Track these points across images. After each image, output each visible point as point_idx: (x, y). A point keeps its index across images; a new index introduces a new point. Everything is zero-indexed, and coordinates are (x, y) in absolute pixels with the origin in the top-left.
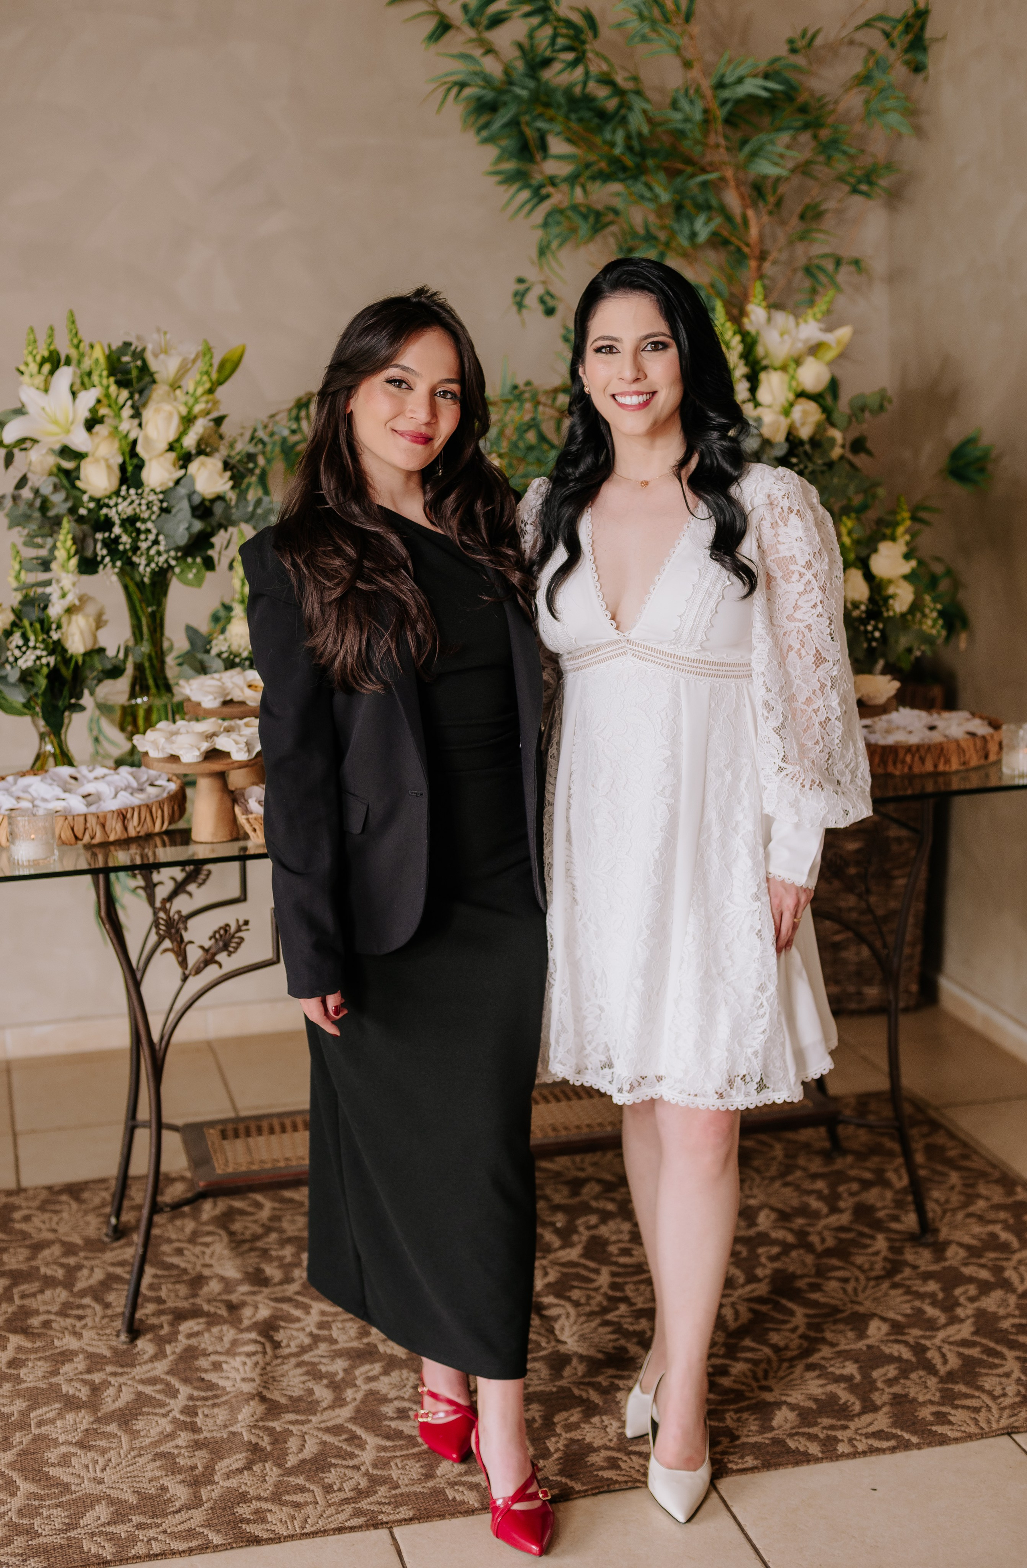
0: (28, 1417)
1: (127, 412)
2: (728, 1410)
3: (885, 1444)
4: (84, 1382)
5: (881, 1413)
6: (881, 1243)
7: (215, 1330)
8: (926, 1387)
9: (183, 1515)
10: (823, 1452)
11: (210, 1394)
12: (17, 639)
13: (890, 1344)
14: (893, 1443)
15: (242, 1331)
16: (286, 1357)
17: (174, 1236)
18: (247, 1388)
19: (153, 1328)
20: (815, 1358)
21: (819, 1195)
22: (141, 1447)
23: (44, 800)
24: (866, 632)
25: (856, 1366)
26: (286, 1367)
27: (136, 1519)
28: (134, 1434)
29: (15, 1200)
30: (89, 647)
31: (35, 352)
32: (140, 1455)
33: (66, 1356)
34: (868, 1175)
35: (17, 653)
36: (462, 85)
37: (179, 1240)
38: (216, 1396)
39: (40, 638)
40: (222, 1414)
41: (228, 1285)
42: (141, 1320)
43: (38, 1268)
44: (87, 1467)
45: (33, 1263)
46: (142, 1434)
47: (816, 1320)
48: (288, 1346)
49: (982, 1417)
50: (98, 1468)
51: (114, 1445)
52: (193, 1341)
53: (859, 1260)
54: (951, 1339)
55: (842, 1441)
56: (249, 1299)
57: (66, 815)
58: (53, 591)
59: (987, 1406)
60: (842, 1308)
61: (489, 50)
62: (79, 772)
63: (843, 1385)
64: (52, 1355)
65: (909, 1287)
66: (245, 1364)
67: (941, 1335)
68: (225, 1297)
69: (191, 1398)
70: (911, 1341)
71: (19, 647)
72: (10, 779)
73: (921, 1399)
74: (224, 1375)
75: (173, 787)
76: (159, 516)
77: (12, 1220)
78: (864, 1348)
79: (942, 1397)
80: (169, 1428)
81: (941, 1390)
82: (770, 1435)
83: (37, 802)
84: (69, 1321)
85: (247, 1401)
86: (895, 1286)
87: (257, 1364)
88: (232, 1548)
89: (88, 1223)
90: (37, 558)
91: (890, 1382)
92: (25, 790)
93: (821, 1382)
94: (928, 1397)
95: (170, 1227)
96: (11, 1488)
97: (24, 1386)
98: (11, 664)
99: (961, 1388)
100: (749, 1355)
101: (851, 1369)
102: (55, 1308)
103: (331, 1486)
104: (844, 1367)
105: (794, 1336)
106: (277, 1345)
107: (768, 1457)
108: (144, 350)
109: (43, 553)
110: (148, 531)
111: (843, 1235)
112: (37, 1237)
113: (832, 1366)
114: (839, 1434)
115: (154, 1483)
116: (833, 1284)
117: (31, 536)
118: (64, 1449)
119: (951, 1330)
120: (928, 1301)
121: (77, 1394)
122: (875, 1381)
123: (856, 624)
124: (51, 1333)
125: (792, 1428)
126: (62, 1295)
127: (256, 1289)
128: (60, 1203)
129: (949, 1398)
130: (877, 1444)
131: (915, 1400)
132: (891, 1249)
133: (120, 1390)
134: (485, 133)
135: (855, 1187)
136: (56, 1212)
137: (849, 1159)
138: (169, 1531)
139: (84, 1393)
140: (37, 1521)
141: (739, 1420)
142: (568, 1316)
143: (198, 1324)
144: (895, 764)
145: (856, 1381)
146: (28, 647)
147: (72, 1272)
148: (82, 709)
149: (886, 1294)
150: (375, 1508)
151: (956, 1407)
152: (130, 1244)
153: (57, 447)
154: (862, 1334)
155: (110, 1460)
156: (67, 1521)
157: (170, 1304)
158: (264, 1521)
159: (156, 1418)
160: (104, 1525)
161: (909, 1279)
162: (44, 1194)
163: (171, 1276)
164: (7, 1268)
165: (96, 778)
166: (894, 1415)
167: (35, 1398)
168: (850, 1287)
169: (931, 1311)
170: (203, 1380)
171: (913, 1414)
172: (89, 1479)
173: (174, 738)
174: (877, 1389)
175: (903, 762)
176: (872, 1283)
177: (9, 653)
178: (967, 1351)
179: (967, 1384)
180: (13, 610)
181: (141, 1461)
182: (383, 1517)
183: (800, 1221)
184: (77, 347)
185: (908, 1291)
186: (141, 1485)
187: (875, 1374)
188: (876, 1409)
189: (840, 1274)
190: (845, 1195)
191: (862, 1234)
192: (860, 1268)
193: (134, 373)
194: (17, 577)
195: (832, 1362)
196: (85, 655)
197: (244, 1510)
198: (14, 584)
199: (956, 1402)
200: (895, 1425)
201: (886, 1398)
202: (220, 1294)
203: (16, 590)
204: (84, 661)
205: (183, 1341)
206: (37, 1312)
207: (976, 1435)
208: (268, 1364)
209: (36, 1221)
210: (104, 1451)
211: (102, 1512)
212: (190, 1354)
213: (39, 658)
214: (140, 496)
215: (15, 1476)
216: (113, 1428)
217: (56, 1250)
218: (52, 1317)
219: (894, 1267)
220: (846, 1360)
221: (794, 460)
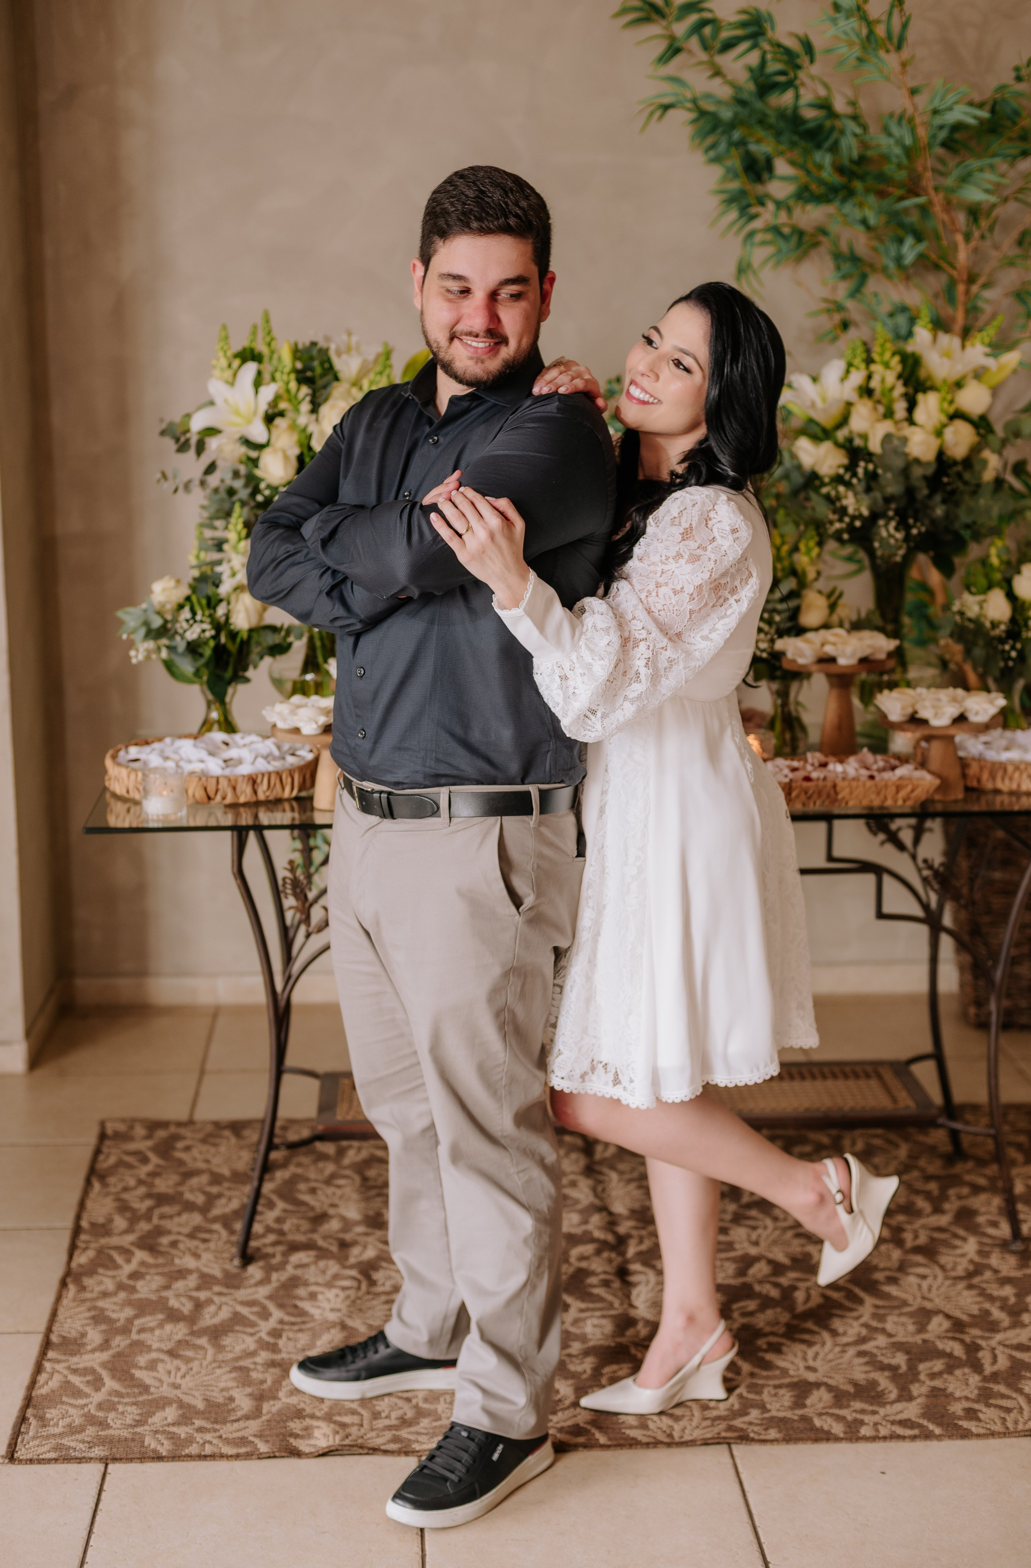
0: (132, 1324)
1: (305, 407)
2: (769, 1385)
3: (908, 1432)
4: (191, 1298)
5: (914, 1403)
6: (971, 1246)
7: (322, 1264)
8: (967, 1384)
9: (242, 1424)
10: (845, 1433)
11: (299, 1320)
12: (186, 614)
13: (946, 1341)
14: (916, 1432)
15: (345, 1267)
16: (378, 1295)
17: (312, 1175)
18: (332, 1317)
19: (267, 1256)
20: (867, 1347)
21: (928, 1195)
22: (223, 1361)
23: (190, 761)
24: (1003, 651)
25: (906, 1357)
26: (374, 1302)
27: (198, 1423)
28: (220, 1348)
29: (182, 1131)
30: (254, 622)
31: (225, 348)
32: (219, 1367)
33: (182, 1274)
34: (982, 1182)
35: (185, 625)
36: (666, 108)
37: (316, 1181)
38: (303, 1323)
39: (207, 613)
40: (303, 1339)
41: (347, 1225)
42: (258, 1249)
43: (181, 1194)
44: (169, 1373)
45: (181, 1189)
46: (228, 1349)
47: (882, 1312)
48: (383, 1285)
49: (1010, 1418)
50: (179, 1374)
51: (199, 1356)
52: (299, 1272)
53: (943, 1260)
54: (1008, 1343)
55: (868, 1424)
56: (361, 1239)
57: (203, 776)
58: (224, 570)
59: (1021, 1408)
60: (911, 1301)
61: (717, 73)
62: (232, 739)
63: (887, 1374)
64: (171, 1272)
65: (984, 1289)
66: (337, 1296)
67: (999, 1337)
68: (341, 1236)
69: (281, 1322)
70: (968, 1339)
71: (187, 621)
72: (168, 740)
73: (958, 1394)
74: (316, 1304)
75: (310, 757)
77: (174, 1148)
78: (920, 1342)
79: (979, 1395)
80: (252, 1347)
81: (980, 1388)
82: (800, 1412)
83: (182, 764)
84: (195, 1243)
85: (328, 1329)
86: (970, 1287)
87: (348, 1297)
88: (275, 1457)
89: (240, 1158)
90: (213, 539)
91: (933, 1376)
92: (176, 752)
93: (867, 1368)
94: (966, 1393)
95: (312, 1168)
96: (97, 1383)
97: (136, 1296)
98: (180, 635)
99: (1001, 1388)
100: (806, 1337)
101: (900, 1360)
102: (186, 1230)
103: (379, 1413)
104: (894, 1357)
105: (856, 1324)
106: (372, 1283)
107: (791, 1432)
108: (327, 350)
109: (219, 534)
111: (937, 1235)
112: (192, 1165)
113: (882, 1355)
114: (867, 1418)
115: (225, 1394)
116: (912, 1279)
117: (212, 518)
118: (154, 1355)
119: (1011, 1334)
120: (998, 1304)
121: (183, 1309)
122: (919, 1373)
123: (995, 643)
124: (174, 1252)
125: (824, 1408)
126: (196, 1219)
127: (369, 1230)
128: (220, 1136)
129: (985, 1396)
130: (900, 1431)
131: (952, 1394)
132: (980, 1253)
133: (220, 1308)
134: (712, 154)
135: (965, 1191)
136: (215, 1145)
137: (970, 1164)
138: (224, 1436)
139: (187, 1307)
140: (112, 1415)
141: (776, 1395)
142: (648, 1282)
143: (308, 1256)
144: (1003, 779)
145: (901, 1371)
146: (195, 621)
147: (211, 1199)
148: (247, 680)
149: (959, 1293)
150: (412, 1437)
151: (988, 1405)
152: (272, 1179)
153: (237, 436)
154: (922, 1328)
155: (191, 1369)
156: (138, 1418)
157: (290, 1237)
158: (310, 1436)
159: (245, 1337)
160: (168, 1425)
161: (987, 1282)
162: (209, 1128)
163: (298, 1212)
164: (156, 1190)
165: (245, 745)
166: (927, 1406)
167: (143, 1307)
168: (925, 1284)
169: (997, 1314)
170: (296, 1307)
171: (945, 1407)
172: (168, 1385)
173: (301, 711)
174: (918, 1381)
175: (1011, 779)
176: (948, 1282)
177: (178, 626)
178: (1019, 1355)
179: (1009, 1385)
180: (189, 586)
181: (218, 1372)
182: (416, 1446)
183: (900, 1218)
184: (269, 345)
185: (983, 1293)
186: (212, 1394)
187: (922, 1367)
188: (911, 1398)
189: (921, 1270)
190: (953, 1198)
191: (956, 1236)
192: (943, 1268)
193: (319, 370)
194: (198, 557)
195: (884, 1351)
196: (251, 631)
197: (295, 1426)
198: (194, 562)
199: (992, 1401)
200: (923, 1415)
201: (924, 1390)
202: (337, 1232)
203: (193, 567)
204: (250, 637)
205: (290, 1270)
206: (169, 1232)
207: (999, 1433)
208: (359, 1298)
209: (195, 1152)
210: (188, 1360)
211: (171, 1413)
212: (294, 1282)
213: (204, 631)
215: (105, 1374)
216: (203, 1341)
217: (204, 1179)
218: (181, 1238)
219: (977, 1270)
220: (899, 1350)
221: (945, 480)
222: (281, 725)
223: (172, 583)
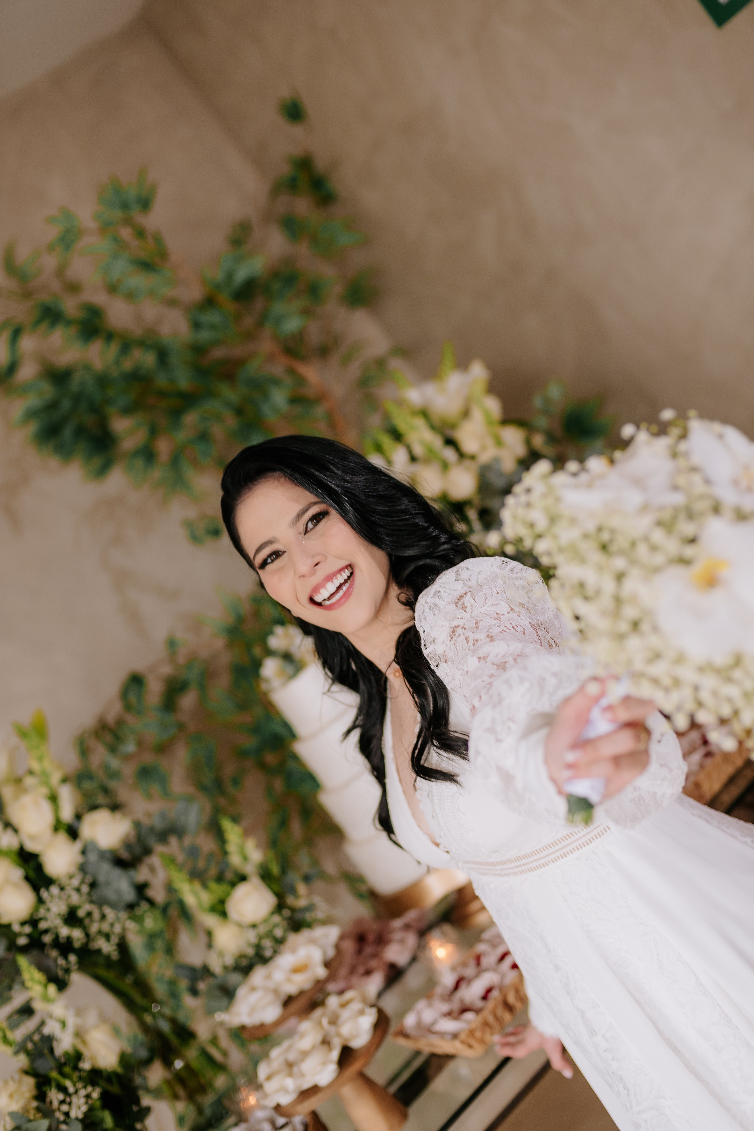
12: (55, 1096)
30: (118, 1052)
35: (65, 1108)
39: (75, 1078)
58: (51, 1028)
71: (63, 1102)
76: (89, 894)
90: (13, 1013)
98: (65, 1122)
109: (18, 1002)
110: (89, 914)
134: (63, 453)
146: (71, 1095)
148: (148, 1110)
173: (295, 1070)
177: (57, 1115)
180: (26, 1073)
198: (8, 1051)
203: (16, 1053)
204: (123, 1067)
213: (88, 1096)
214: (62, 889)
222: (285, 1100)
223: (12, 1086)
